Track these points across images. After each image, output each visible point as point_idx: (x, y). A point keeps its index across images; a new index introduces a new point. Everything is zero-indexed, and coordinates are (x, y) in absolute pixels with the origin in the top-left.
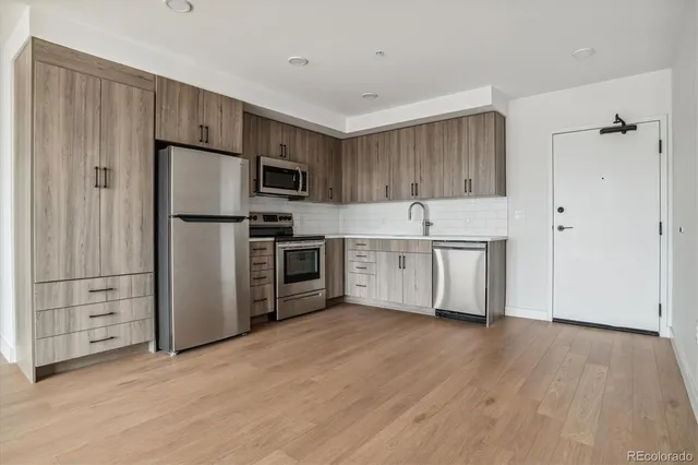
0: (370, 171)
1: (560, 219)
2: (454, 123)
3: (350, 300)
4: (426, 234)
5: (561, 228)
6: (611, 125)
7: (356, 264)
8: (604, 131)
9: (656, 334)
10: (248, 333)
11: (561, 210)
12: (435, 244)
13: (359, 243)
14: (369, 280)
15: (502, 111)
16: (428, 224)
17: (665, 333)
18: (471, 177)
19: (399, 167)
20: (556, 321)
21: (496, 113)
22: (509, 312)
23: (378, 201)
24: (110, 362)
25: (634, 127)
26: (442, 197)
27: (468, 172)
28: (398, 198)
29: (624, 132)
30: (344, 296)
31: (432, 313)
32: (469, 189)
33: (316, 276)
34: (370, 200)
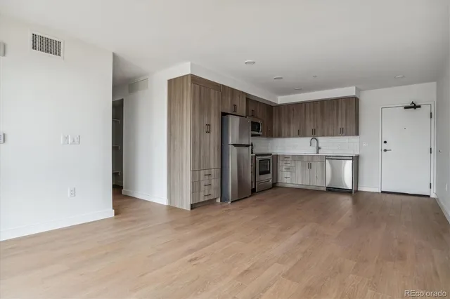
0: (289, 123)
1: (385, 146)
2: (335, 102)
3: (279, 185)
4: (318, 153)
5: (385, 150)
6: (409, 105)
7: (284, 167)
8: (406, 108)
9: (429, 196)
10: (250, 196)
11: (385, 142)
12: (327, 158)
13: (285, 157)
14: (291, 175)
15: (357, 96)
16: (319, 148)
17: (433, 196)
18: (344, 127)
19: (305, 121)
20: (382, 192)
21: (356, 98)
22: (361, 188)
23: (294, 137)
24: (209, 204)
25: (419, 107)
26: (328, 135)
27: (342, 124)
28: (304, 135)
29: (415, 108)
30: (277, 183)
31: (325, 189)
32: (343, 132)
33: (269, 172)
34: (289, 136)
